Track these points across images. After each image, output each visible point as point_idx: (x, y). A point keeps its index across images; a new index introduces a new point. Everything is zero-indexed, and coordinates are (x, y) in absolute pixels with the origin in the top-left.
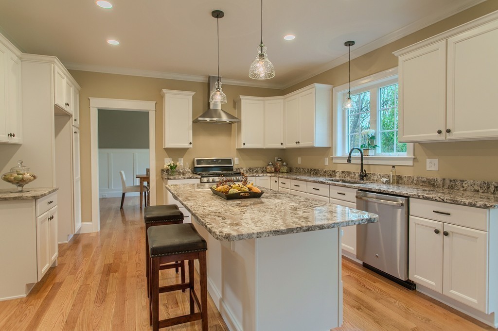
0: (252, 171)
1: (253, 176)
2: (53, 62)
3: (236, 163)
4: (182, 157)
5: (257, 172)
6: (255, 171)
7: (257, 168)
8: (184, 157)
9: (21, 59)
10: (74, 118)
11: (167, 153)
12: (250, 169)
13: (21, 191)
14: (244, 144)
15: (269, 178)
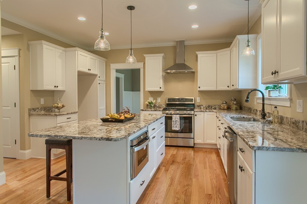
0: (210, 107)
1: (201, 111)
2: (76, 50)
3: (198, 101)
4: (160, 97)
5: (215, 109)
6: (213, 108)
7: (215, 105)
8: (161, 97)
9: (65, 51)
10: (98, 76)
11: (150, 94)
12: (209, 106)
13: (59, 112)
14: (199, 87)
15: (215, 113)
